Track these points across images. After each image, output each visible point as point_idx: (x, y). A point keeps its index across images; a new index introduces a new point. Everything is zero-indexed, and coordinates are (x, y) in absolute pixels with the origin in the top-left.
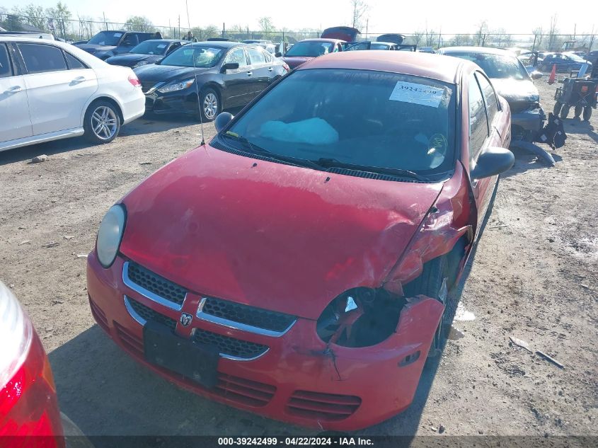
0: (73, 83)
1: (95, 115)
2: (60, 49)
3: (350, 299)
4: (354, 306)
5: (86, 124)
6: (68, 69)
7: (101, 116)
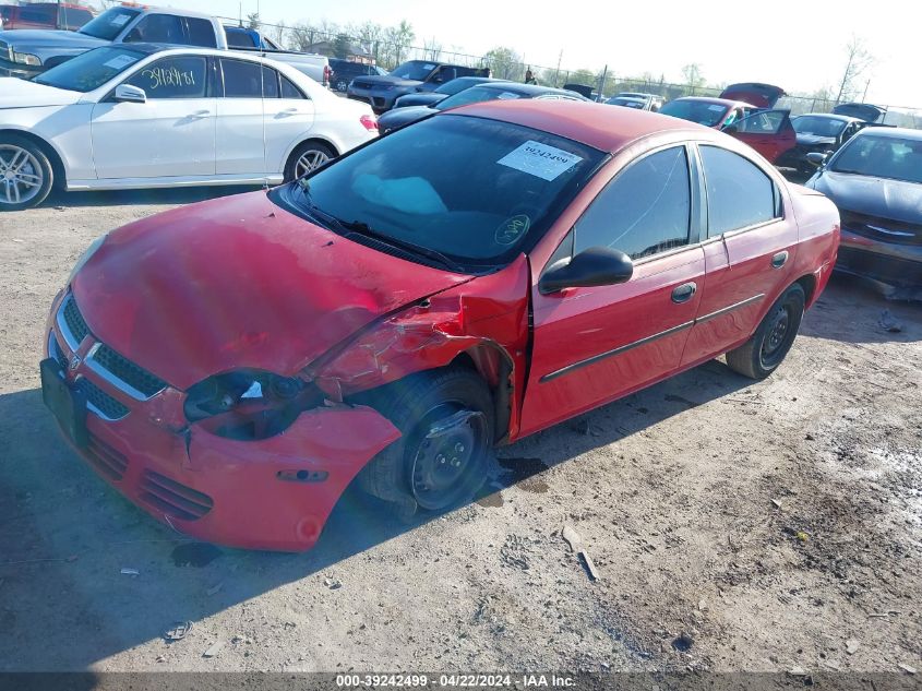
0: (280, 115)
1: (302, 160)
2: (276, 71)
3: (257, 385)
4: (259, 394)
5: (288, 172)
6: (279, 97)
7: (311, 162)
